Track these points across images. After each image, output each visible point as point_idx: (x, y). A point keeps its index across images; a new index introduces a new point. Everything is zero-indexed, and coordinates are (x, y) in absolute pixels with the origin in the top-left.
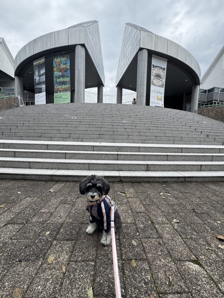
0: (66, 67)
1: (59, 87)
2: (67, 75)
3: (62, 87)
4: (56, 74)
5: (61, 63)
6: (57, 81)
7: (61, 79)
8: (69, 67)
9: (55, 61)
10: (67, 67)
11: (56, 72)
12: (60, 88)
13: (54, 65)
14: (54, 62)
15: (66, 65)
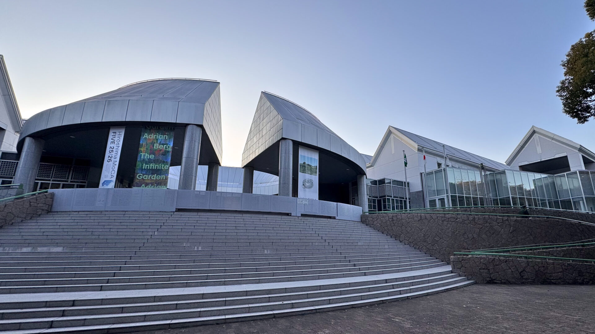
0: (164, 148)
1: (145, 177)
2: (165, 161)
3: (151, 177)
4: (142, 156)
5: (156, 142)
6: (142, 167)
7: (151, 165)
8: (169, 150)
9: (145, 136)
10: (166, 148)
11: (143, 154)
12: (147, 178)
13: (141, 142)
14: (142, 138)
15: (165, 146)
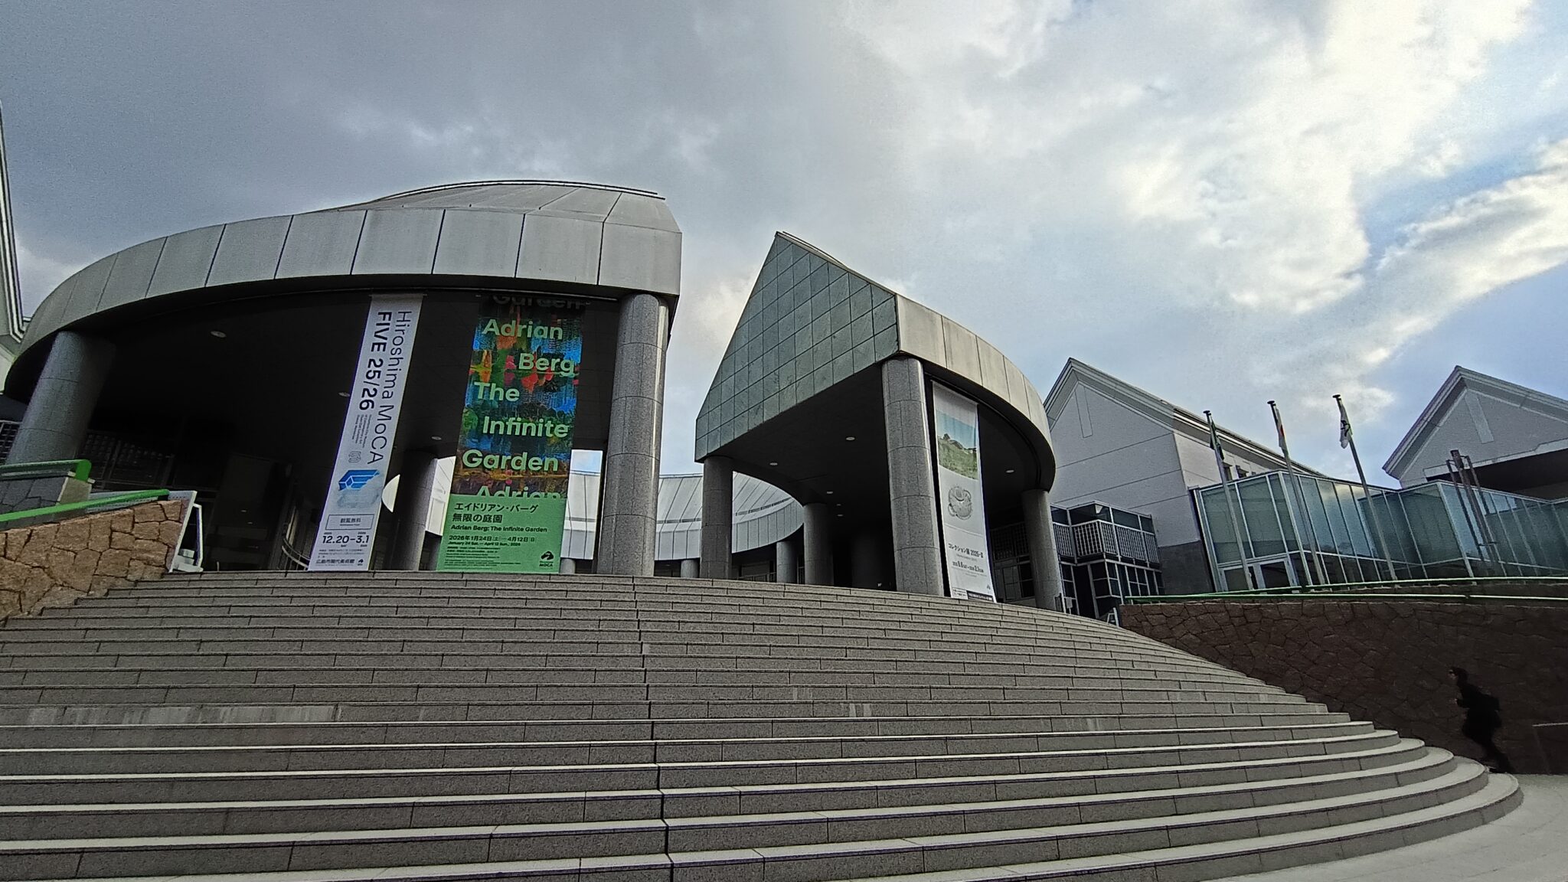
0: (553, 369)
1: (491, 462)
2: (556, 410)
3: (509, 462)
4: (481, 391)
5: (524, 348)
6: (480, 426)
7: (510, 423)
8: (570, 373)
9: (487, 329)
10: (559, 369)
12: (495, 466)
13: (476, 348)
14: (481, 333)
15: (554, 361)
